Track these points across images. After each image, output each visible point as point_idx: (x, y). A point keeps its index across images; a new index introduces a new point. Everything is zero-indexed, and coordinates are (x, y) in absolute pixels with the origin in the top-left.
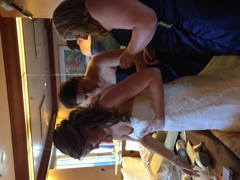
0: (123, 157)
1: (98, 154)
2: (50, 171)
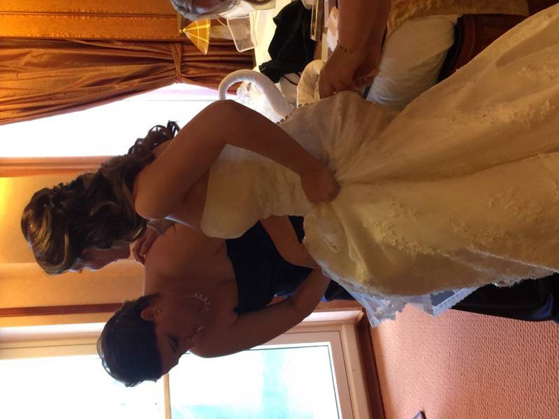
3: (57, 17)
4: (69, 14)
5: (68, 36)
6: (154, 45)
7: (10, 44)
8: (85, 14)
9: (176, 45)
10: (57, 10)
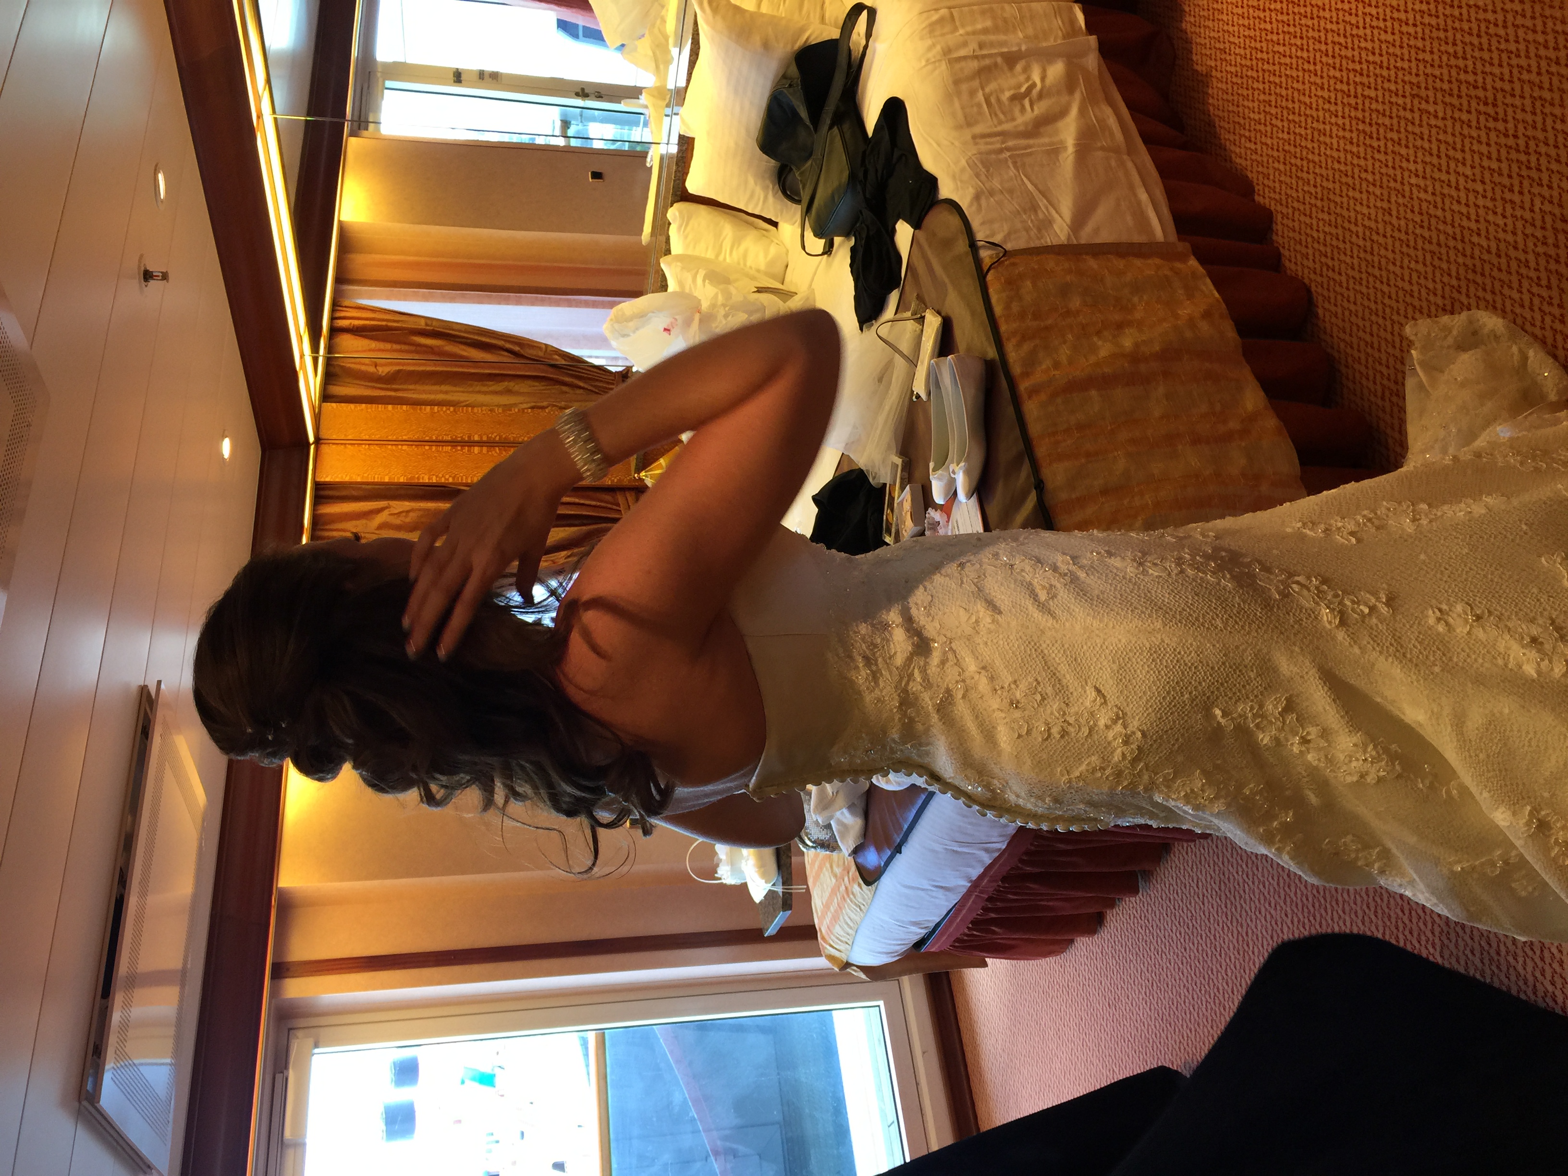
0: (677, 201)
1: (579, 90)
2: (353, 145)
3: (434, 448)
4: (454, 443)
5: (451, 480)
6: (591, 493)
7: (355, 493)
8: (480, 443)
9: (628, 494)
10: (434, 438)
